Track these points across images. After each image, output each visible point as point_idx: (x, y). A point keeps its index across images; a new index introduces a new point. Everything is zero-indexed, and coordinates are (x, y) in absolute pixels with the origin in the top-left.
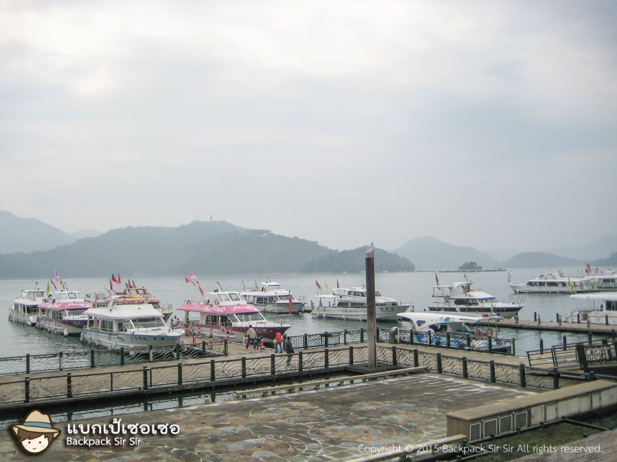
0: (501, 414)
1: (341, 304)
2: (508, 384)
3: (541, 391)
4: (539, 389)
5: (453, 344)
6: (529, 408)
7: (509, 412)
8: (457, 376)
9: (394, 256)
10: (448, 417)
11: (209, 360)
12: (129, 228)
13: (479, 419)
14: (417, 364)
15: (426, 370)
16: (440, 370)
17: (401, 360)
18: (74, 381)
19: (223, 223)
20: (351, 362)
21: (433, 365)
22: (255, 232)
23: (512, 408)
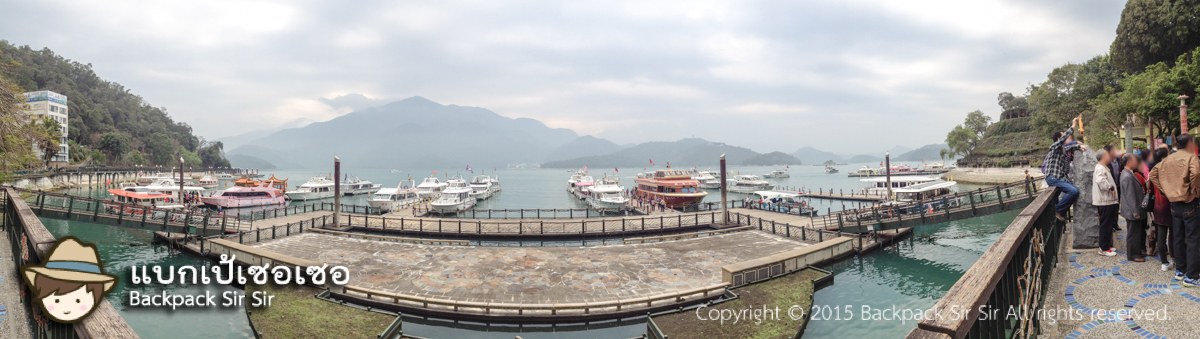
0: (759, 267)
1: (738, 185)
2: (796, 238)
3: (812, 243)
4: (813, 242)
5: (781, 210)
6: (783, 262)
7: (766, 265)
8: (769, 232)
9: (791, 157)
10: (724, 270)
11: (641, 217)
12: (651, 142)
13: (741, 271)
14: (749, 224)
15: (753, 228)
16: (761, 228)
17: (741, 221)
18: (544, 225)
19: (699, 139)
20: (713, 221)
21: (758, 225)
22: (716, 144)
23: (769, 262)
